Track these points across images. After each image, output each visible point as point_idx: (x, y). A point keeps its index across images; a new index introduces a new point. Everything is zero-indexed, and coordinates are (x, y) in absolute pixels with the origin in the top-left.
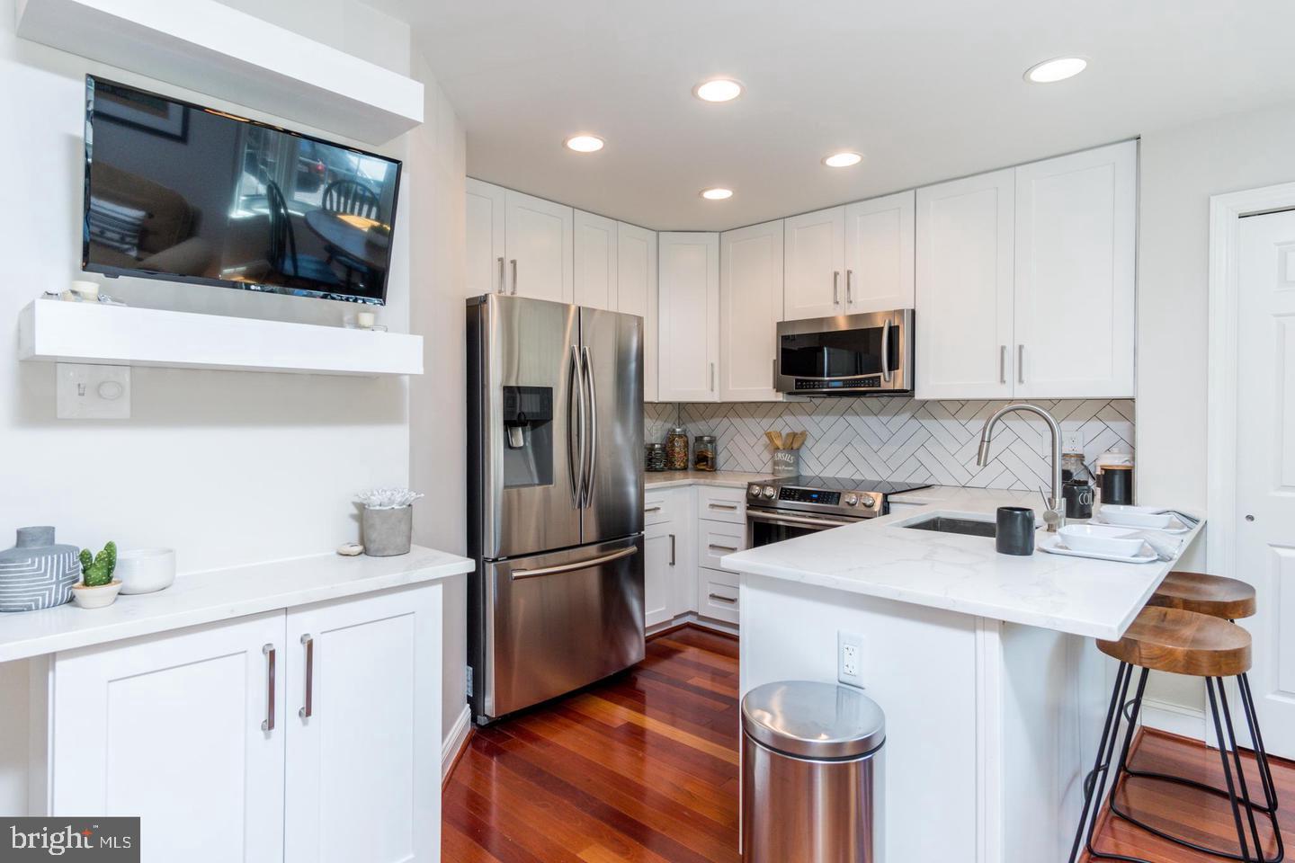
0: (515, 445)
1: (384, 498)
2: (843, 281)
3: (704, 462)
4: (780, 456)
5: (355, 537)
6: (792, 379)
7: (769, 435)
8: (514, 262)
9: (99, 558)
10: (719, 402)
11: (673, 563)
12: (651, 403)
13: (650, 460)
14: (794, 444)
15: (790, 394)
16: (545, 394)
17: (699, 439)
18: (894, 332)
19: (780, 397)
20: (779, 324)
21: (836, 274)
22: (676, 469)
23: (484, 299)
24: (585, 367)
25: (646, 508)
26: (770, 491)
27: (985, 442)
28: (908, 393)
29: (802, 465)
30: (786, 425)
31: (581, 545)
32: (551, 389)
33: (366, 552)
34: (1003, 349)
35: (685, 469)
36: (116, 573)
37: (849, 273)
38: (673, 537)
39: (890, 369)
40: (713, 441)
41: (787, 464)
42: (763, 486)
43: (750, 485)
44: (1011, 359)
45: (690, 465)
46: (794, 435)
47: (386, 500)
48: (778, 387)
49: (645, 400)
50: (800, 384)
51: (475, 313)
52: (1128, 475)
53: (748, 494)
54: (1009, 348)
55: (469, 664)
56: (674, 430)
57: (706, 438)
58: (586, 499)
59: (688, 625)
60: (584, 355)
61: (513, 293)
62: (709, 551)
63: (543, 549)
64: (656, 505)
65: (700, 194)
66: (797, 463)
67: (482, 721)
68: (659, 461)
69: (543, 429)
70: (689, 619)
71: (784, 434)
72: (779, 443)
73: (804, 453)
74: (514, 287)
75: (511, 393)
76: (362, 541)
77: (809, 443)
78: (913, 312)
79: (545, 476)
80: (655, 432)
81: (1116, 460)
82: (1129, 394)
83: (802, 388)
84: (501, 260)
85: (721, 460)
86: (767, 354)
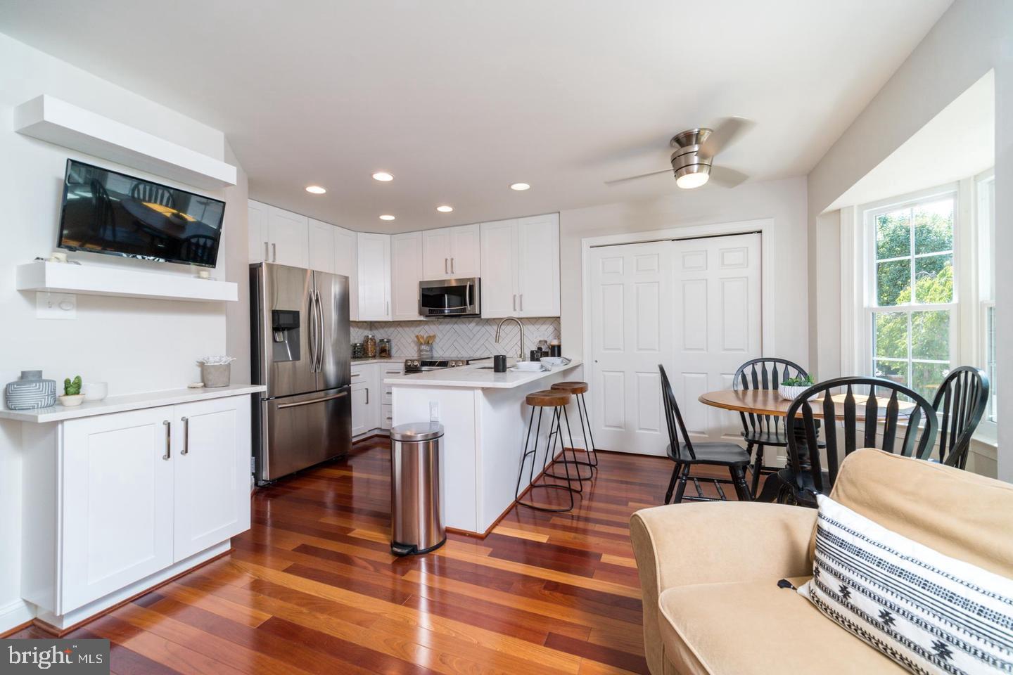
0: (278, 340)
1: (217, 359)
2: (449, 264)
3: (384, 352)
4: (423, 347)
5: (199, 378)
6: (427, 309)
7: (417, 337)
8: (274, 245)
9: (74, 383)
10: (391, 320)
11: (367, 403)
12: (355, 322)
13: (355, 352)
14: (429, 341)
15: (427, 316)
16: (296, 314)
17: (382, 341)
18: (472, 287)
19: (422, 318)
20: (420, 282)
21: (446, 260)
22: (369, 357)
23: (260, 265)
24: (317, 301)
25: (352, 374)
26: (416, 363)
27: (498, 332)
28: (479, 316)
29: (434, 351)
30: (426, 331)
31: (316, 391)
32: (299, 312)
33: (205, 386)
34: (515, 296)
35: (374, 357)
36: (81, 390)
37: (452, 259)
38: (367, 389)
39: (470, 304)
40: (389, 341)
41: (427, 351)
42: (412, 361)
43: (407, 361)
44: (517, 301)
45: (377, 354)
46: (430, 337)
47: (218, 360)
48: (421, 313)
49: (351, 319)
50: (431, 312)
51: (254, 271)
52: (559, 347)
53: (406, 365)
54: (517, 295)
55: (253, 455)
56: (368, 337)
57: (385, 340)
58: (318, 368)
59: (377, 436)
60: (317, 295)
61: (274, 261)
62: (387, 395)
63: (293, 393)
64: (358, 373)
65: (379, 216)
66: (431, 350)
67: (261, 483)
68: (360, 353)
69: (294, 332)
70: (376, 432)
71: (425, 337)
72: (422, 340)
73: (435, 345)
74: (274, 258)
75: (276, 314)
76: (203, 381)
77: (437, 340)
78: (480, 279)
79: (296, 356)
80: (357, 336)
81: (555, 342)
82: (558, 315)
83: (431, 314)
84: (266, 243)
85: (393, 352)
86: (415, 297)
